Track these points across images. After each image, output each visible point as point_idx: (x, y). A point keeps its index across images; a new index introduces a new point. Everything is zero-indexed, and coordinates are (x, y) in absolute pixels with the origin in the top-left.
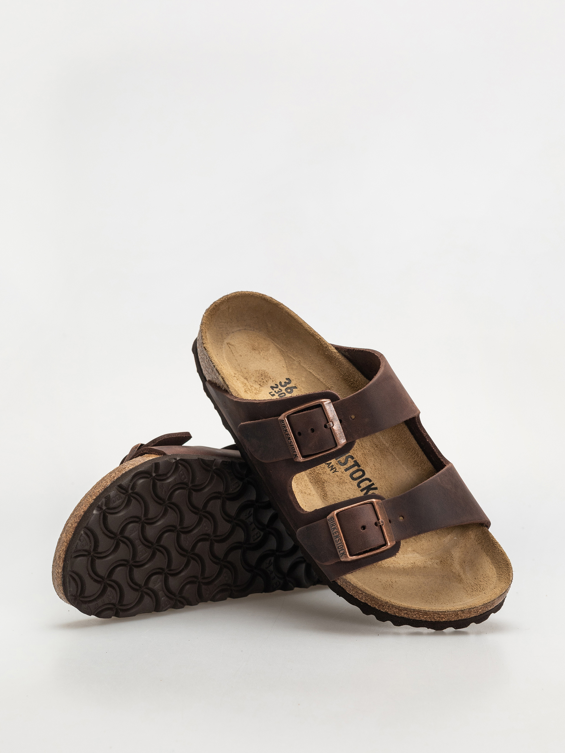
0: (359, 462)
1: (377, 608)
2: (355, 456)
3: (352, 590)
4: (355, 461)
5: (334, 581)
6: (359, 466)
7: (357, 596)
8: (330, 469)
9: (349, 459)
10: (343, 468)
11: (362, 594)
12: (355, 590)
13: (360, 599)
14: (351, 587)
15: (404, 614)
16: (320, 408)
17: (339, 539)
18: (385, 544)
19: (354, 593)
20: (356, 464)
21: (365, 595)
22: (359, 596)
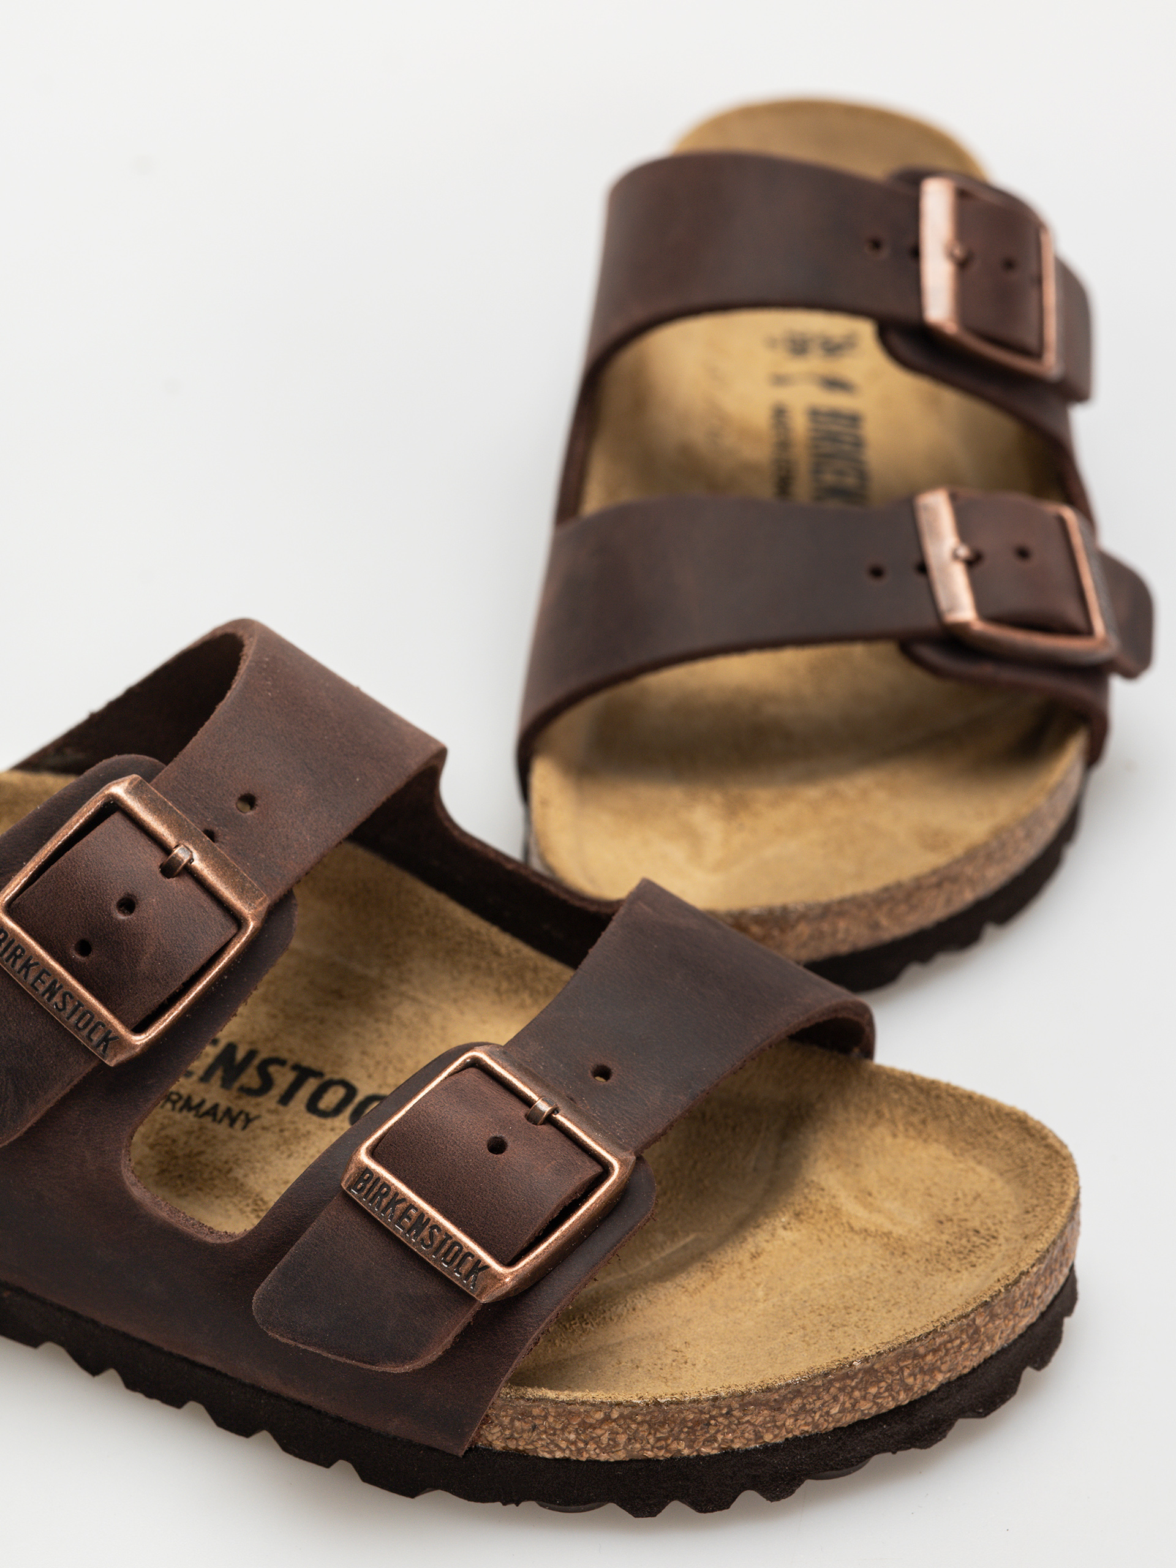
0: (308, 1062)
1: (686, 1452)
2: (284, 1055)
3: (563, 1430)
4: (296, 1067)
5: (470, 1449)
6: (318, 1074)
7: (591, 1446)
8: (226, 1122)
9: (272, 1069)
10: (270, 1100)
11: (607, 1419)
12: (576, 1422)
13: (604, 1450)
14: (551, 1419)
15: (796, 1416)
16: (116, 818)
17: (431, 1227)
18: (606, 1170)
19: (572, 1437)
20: (303, 1073)
21: (621, 1416)
22: (597, 1440)
